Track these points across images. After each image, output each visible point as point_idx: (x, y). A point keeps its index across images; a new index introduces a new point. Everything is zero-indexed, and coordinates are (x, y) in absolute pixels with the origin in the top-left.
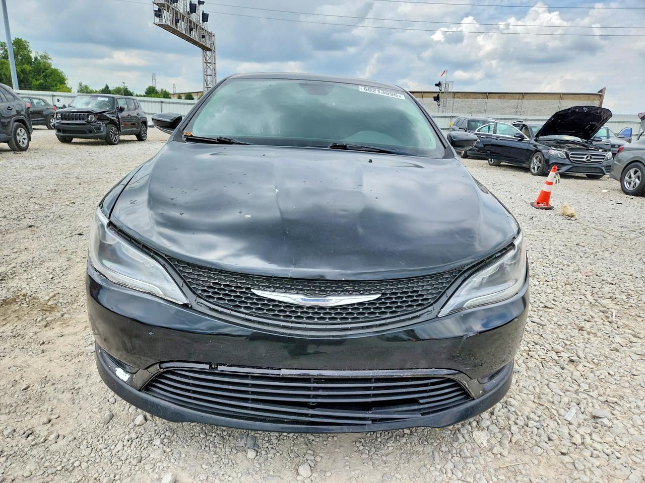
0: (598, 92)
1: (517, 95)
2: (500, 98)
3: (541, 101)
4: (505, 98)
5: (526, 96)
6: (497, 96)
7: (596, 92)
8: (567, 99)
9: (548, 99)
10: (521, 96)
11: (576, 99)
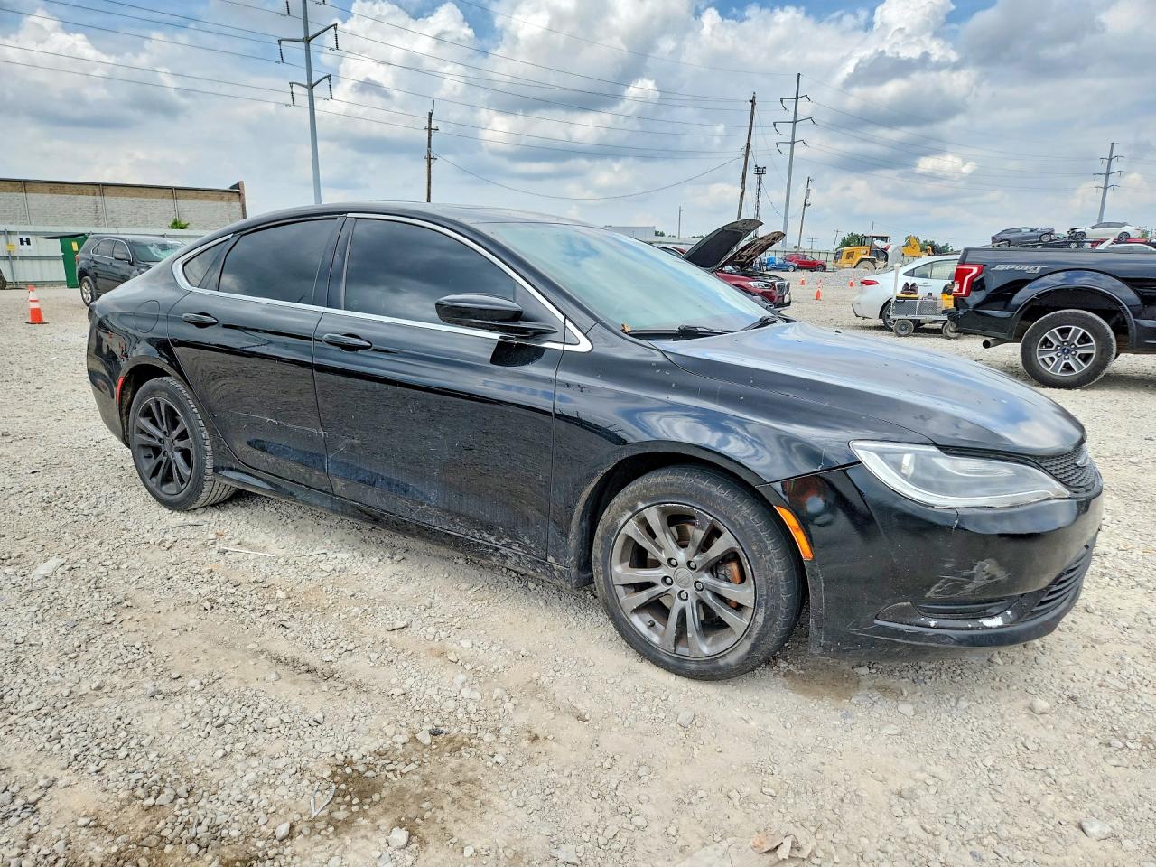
0: (231, 188)
1: (90, 188)
2: (52, 191)
3: (139, 199)
4: (64, 193)
5: (107, 190)
6: (46, 187)
7: (226, 187)
8: (186, 198)
9: (151, 197)
10: (97, 189)
11: (201, 199)
